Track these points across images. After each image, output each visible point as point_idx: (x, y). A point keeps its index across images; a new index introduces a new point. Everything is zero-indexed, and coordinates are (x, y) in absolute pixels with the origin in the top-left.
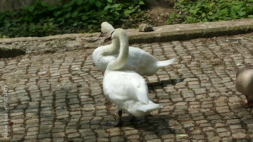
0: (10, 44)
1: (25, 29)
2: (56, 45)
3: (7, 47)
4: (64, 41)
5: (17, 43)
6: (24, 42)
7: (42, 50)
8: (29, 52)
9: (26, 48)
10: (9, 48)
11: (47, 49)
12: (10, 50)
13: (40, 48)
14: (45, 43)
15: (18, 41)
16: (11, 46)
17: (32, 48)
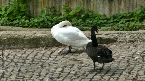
0: (108, 35)
1: (126, 25)
2: (136, 37)
3: (105, 37)
4: (143, 34)
5: (112, 34)
6: (117, 34)
7: (128, 40)
8: (119, 41)
9: (117, 38)
10: (106, 38)
11: (130, 39)
12: (106, 39)
13: (127, 38)
14: (130, 35)
15: (113, 33)
16: (108, 36)
17: (121, 38)
